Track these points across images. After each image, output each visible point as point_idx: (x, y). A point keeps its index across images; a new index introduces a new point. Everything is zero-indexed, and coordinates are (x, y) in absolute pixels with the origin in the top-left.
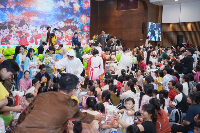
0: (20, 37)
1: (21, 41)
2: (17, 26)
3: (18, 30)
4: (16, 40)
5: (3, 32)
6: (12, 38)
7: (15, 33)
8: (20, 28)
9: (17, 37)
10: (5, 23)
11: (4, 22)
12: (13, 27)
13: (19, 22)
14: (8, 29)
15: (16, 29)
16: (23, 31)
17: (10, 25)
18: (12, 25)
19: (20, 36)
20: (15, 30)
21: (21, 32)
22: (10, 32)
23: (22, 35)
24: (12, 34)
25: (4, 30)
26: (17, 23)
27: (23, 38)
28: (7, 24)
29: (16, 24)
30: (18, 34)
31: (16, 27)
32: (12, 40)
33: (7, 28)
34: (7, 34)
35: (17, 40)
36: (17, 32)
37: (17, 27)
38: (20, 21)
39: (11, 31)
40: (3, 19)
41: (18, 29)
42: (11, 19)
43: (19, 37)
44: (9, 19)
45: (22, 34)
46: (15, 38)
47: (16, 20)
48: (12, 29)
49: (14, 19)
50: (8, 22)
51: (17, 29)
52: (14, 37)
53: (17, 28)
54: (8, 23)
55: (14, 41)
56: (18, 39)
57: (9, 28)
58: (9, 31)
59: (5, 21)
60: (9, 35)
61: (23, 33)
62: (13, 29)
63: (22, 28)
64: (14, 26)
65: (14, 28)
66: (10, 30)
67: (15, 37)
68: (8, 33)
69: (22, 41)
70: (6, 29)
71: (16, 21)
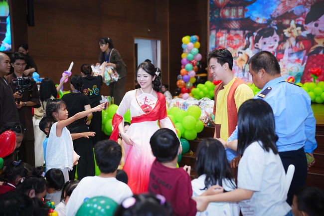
0: (307, 52)
1: (310, 63)
2: (300, 23)
3: (304, 34)
4: (294, 63)
5: (265, 43)
6: (286, 57)
7: (294, 43)
8: (311, 25)
9: (299, 52)
10: (269, 22)
11: (269, 17)
12: (289, 26)
13: (308, 10)
14: (275, 35)
15: (297, 32)
16: (318, 34)
17: (282, 22)
18: (287, 22)
19: (308, 49)
20: (295, 34)
21: (311, 37)
22: (280, 43)
23: (313, 45)
24: (286, 45)
25: (267, 40)
26: (302, 15)
27: (318, 54)
28: (274, 22)
29: (299, 17)
30: (301, 45)
31: (297, 25)
32: (285, 62)
33: (275, 33)
34: (272, 47)
35: (298, 60)
36: (299, 39)
37: (301, 26)
38: (312, 7)
39: (284, 39)
40: (266, 10)
41: (303, 29)
42: (285, 6)
43: (305, 51)
44: (281, 7)
45: (314, 43)
46: (295, 57)
47: (299, 4)
48: (286, 32)
49: (292, 6)
50: (276, 16)
51: (300, 32)
52: (290, 54)
53: (299, 28)
54: (277, 19)
55: (290, 66)
56: (301, 59)
57: (280, 32)
58: (278, 40)
59: (271, 16)
60: (278, 50)
61: (317, 40)
62: (290, 32)
63: (316, 25)
64: (293, 23)
65: (293, 30)
66: (280, 38)
67: (292, 54)
68: (276, 44)
69: (313, 63)
70: (272, 35)
71: (297, 10)
